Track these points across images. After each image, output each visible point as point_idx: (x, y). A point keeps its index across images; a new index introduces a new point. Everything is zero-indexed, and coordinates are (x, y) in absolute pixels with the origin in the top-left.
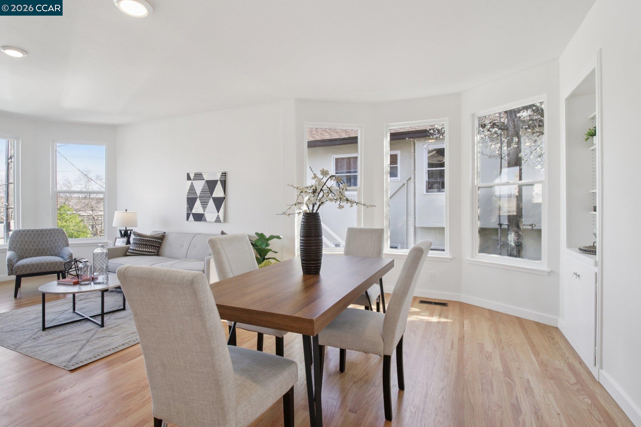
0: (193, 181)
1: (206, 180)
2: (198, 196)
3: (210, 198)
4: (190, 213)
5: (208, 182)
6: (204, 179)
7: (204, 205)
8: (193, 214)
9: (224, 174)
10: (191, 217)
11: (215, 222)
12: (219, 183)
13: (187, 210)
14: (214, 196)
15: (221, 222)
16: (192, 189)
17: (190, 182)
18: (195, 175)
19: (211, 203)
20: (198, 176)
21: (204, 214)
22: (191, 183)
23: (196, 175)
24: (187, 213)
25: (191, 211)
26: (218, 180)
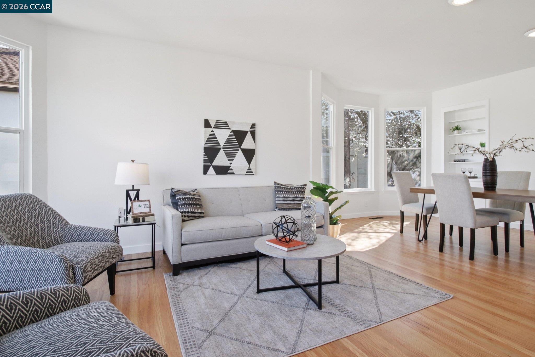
0: (214, 129)
1: (232, 130)
2: (222, 146)
3: (239, 149)
4: (210, 166)
5: (235, 132)
6: (230, 129)
7: (231, 156)
8: (213, 167)
9: (253, 126)
10: (211, 170)
11: (246, 174)
12: (249, 133)
13: (204, 162)
14: (242, 147)
15: (253, 174)
16: (212, 138)
17: (209, 130)
18: (216, 122)
19: (240, 154)
20: (222, 125)
21: (230, 166)
22: (211, 132)
23: (218, 122)
24: (204, 166)
25: (211, 163)
26: (248, 131)
